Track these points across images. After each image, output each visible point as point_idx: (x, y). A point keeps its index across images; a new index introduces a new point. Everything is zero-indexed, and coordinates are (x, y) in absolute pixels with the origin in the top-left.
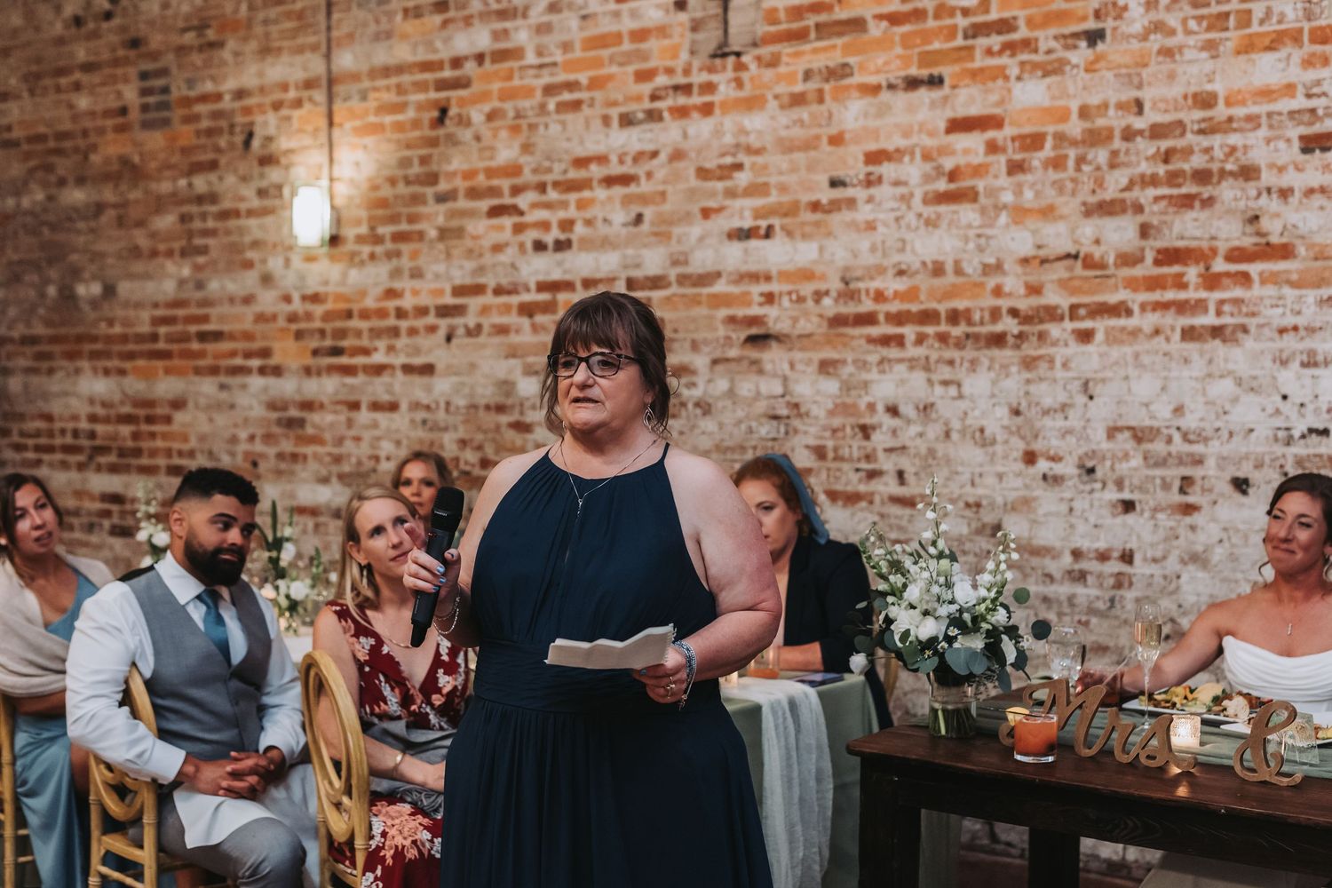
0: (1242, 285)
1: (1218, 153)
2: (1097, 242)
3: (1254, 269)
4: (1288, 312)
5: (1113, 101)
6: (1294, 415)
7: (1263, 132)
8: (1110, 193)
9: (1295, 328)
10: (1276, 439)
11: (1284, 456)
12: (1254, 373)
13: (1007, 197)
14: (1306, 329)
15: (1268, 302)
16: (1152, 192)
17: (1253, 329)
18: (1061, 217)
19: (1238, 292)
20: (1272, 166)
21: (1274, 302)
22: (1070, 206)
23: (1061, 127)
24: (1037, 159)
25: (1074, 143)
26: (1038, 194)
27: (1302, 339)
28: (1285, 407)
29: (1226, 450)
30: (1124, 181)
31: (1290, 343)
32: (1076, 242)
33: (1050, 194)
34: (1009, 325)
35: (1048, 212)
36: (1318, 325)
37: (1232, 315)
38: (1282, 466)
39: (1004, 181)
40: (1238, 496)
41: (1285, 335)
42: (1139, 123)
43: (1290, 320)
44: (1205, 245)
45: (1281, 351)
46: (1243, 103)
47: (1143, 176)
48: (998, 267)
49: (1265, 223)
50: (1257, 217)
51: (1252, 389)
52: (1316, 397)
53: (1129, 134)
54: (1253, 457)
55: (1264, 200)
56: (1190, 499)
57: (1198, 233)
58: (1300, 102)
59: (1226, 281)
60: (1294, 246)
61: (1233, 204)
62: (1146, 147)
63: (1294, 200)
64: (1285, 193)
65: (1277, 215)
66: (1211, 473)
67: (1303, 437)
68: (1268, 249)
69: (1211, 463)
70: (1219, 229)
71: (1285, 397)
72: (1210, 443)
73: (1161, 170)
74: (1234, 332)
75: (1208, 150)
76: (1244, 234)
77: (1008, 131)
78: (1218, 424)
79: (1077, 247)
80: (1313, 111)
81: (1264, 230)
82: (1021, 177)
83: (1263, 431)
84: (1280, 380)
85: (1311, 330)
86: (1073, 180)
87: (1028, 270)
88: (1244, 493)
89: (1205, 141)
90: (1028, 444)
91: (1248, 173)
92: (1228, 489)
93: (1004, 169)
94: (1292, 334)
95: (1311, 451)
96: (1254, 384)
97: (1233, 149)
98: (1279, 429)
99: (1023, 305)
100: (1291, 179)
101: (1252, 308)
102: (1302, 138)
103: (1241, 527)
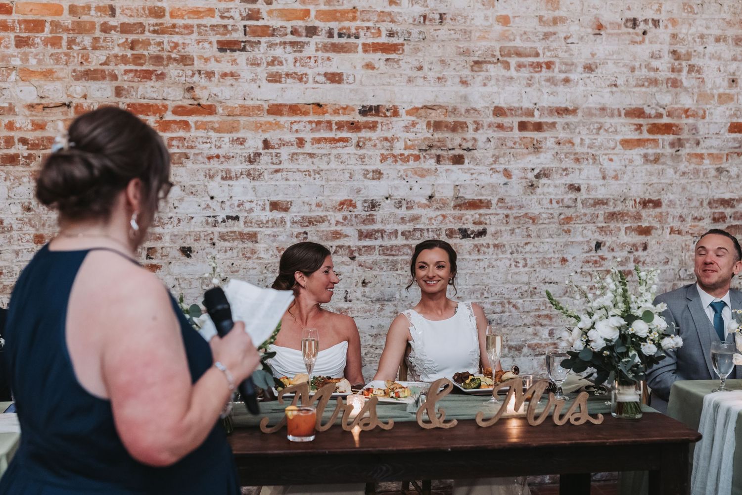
0: (184, 129)
1: (167, 46)
2: (85, 97)
3: (191, 119)
4: (213, 146)
5: (93, 5)
6: (218, 209)
7: (195, 36)
8: (93, 65)
9: (218, 157)
10: (208, 223)
11: (212, 233)
12: (193, 183)
13: (16, 62)
14: (224, 157)
15: (200, 140)
16: (123, 67)
17: (192, 157)
18: (58, 79)
19: (181, 134)
20: (201, 57)
21: (205, 140)
22: (65, 71)
23: (56, 18)
24: (39, 38)
25: (67, 30)
26: (40, 62)
27: (222, 163)
28: (214, 204)
29: (176, 230)
30: (103, 59)
31: (215, 165)
32: (69, 96)
33: (49, 64)
34: (20, 149)
35: (48, 74)
36: (232, 155)
37: (178, 147)
38: (211, 239)
39: (12, 50)
40: (184, 258)
41: (211, 160)
42: (113, 22)
43: (214, 152)
44: (159, 103)
45: (210, 170)
46: (182, 17)
47: (116, 56)
48: (11, 109)
49: (198, 92)
50: (192, 88)
51: (192, 193)
52: (231, 197)
53: (106, 28)
54: (194, 234)
55: (196, 78)
56: (154, 262)
57: (155, 95)
58: (217, 21)
59: (173, 126)
60: (216, 107)
61: (177, 79)
62: (118, 38)
63: (215, 79)
64: (210, 75)
65: (206, 88)
66: (167, 245)
67: (224, 221)
68: (199, 107)
69: (167, 238)
70: (169, 94)
71: (212, 198)
72: (166, 226)
73: (129, 53)
74: (179, 158)
75: (160, 44)
76: (184, 98)
77: (15, 16)
78: (170, 215)
79: (70, 99)
80: (225, 26)
81: (197, 96)
82: (26, 49)
83: (199, 218)
84: (209, 187)
85: (227, 158)
86: (66, 55)
87: (33, 113)
88: (189, 256)
89: (158, 38)
90: (37, 230)
91: (185, 60)
92: (178, 254)
93: (13, 43)
94: (216, 159)
95: (229, 230)
96: (193, 190)
97: (176, 45)
98: (209, 217)
99: (31, 136)
100: (212, 66)
101: (190, 144)
102: (219, 42)
103: (187, 277)
